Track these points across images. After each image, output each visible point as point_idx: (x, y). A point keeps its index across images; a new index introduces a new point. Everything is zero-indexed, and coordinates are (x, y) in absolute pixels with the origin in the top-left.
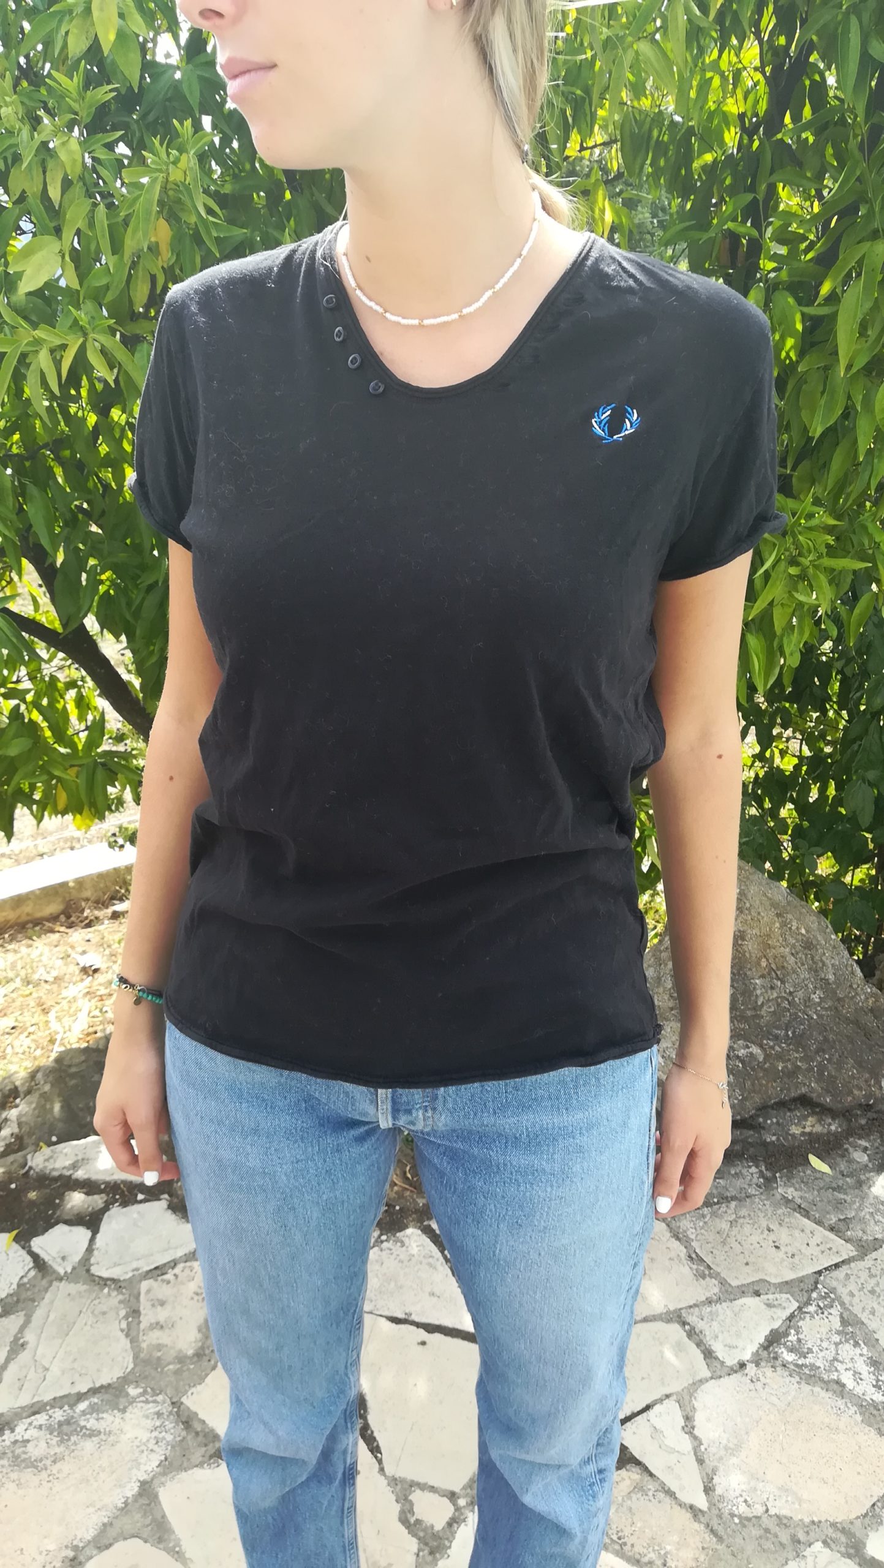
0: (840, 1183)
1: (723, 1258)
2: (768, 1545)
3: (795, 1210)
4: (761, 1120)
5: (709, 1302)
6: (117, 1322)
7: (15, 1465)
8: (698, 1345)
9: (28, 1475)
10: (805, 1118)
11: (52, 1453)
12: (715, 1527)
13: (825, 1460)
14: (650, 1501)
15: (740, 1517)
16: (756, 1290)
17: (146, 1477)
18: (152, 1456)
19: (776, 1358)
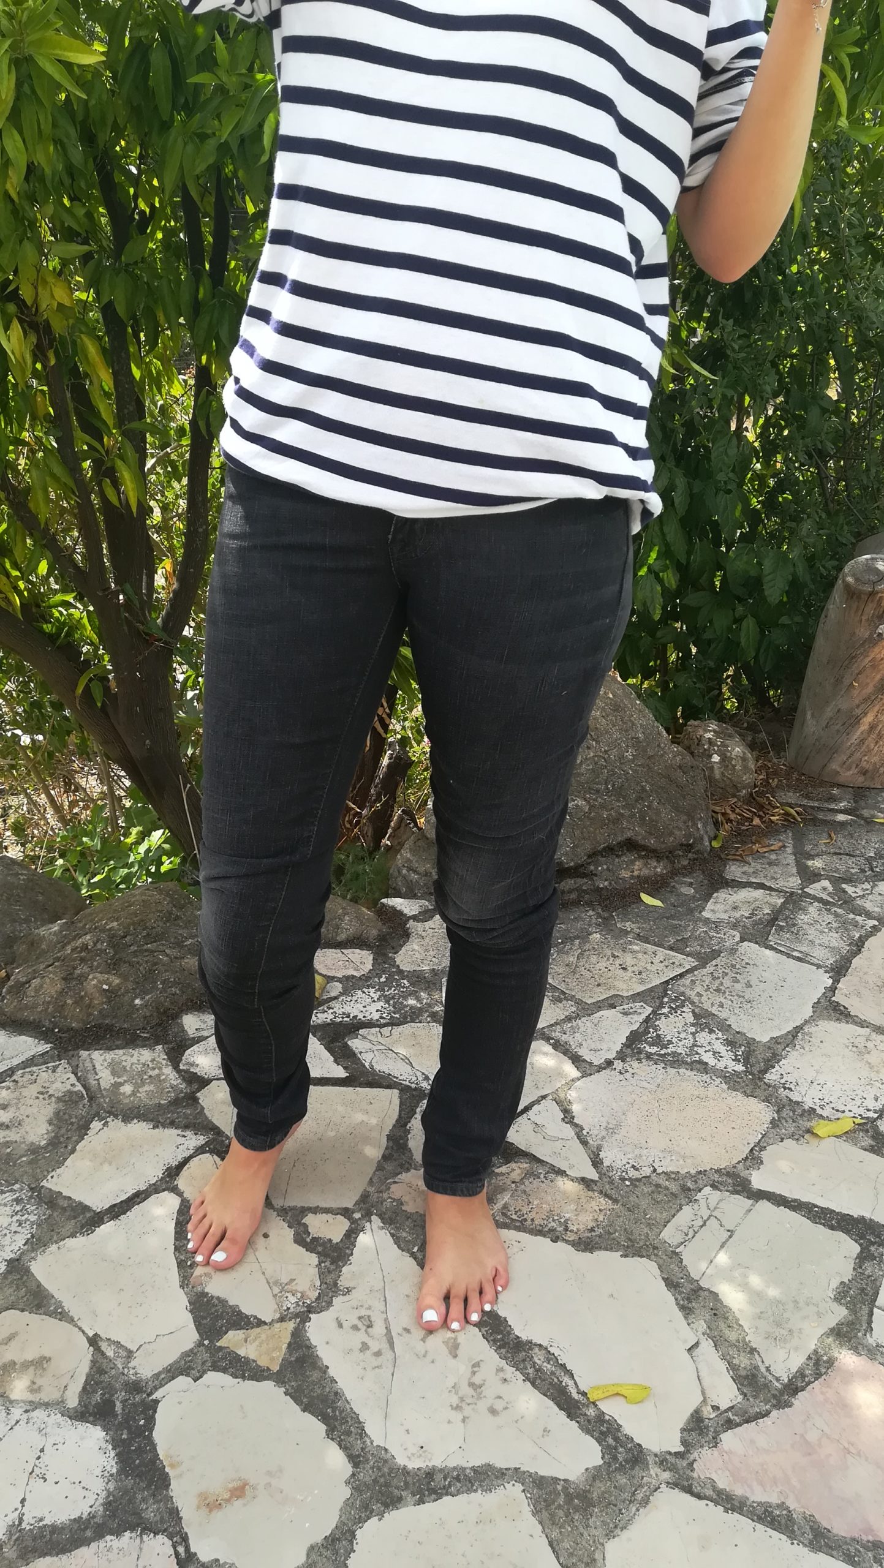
0: (673, 912)
1: (574, 984)
2: (660, 1197)
3: (635, 938)
4: (592, 868)
5: (569, 1019)
8: (566, 1052)
10: (632, 862)
12: (609, 1192)
13: (700, 1123)
14: (542, 1182)
15: (630, 1179)
16: (611, 1003)
17: (13, 1256)
18: (17, 1237)
19: (640, 1052)
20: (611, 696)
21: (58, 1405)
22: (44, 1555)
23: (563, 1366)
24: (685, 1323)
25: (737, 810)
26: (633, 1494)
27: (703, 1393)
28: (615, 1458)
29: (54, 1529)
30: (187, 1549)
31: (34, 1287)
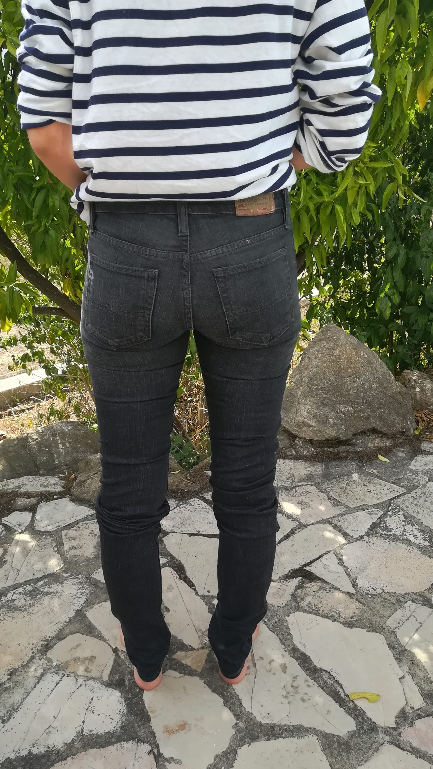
0: (394, 465)
1: (344, 498)
2: (386, 604)
3: (375, 477)
4: (354, 441)
5: (342, 515)
6: (52, 548)
7: (9, 610)
8: (339, 531)
9: (17, 614)
10: (375, 439)
11: (28, 603)
12: (361, 600)
13: (407, 569)
14: (328, 592)
15: (371, 595)
16: (363, 508)
17: (78, 608)
18: (80, 600)
19: (377, 533)
20: (366, 356)
21: (98, 679)
22: (93, 748)
23: (337, 682)
24: (398, 666)
25: (428, 416)
26: (371, 745)
27: (406, 700)
28: (362, 728)
29: (98, 736)
30: (158, 751)
31: (88, 623)
